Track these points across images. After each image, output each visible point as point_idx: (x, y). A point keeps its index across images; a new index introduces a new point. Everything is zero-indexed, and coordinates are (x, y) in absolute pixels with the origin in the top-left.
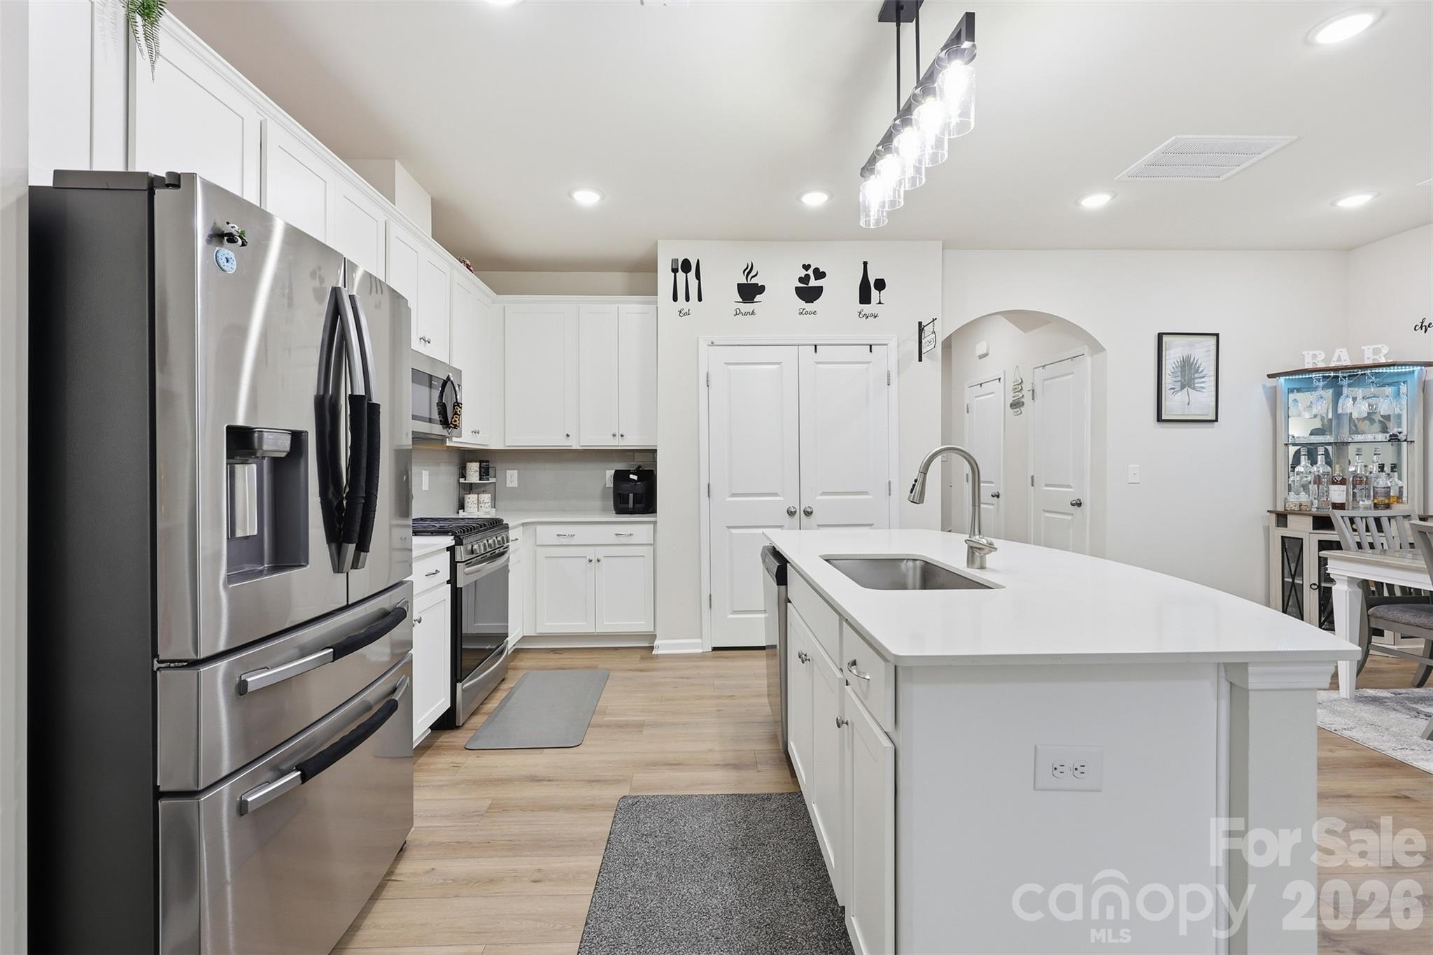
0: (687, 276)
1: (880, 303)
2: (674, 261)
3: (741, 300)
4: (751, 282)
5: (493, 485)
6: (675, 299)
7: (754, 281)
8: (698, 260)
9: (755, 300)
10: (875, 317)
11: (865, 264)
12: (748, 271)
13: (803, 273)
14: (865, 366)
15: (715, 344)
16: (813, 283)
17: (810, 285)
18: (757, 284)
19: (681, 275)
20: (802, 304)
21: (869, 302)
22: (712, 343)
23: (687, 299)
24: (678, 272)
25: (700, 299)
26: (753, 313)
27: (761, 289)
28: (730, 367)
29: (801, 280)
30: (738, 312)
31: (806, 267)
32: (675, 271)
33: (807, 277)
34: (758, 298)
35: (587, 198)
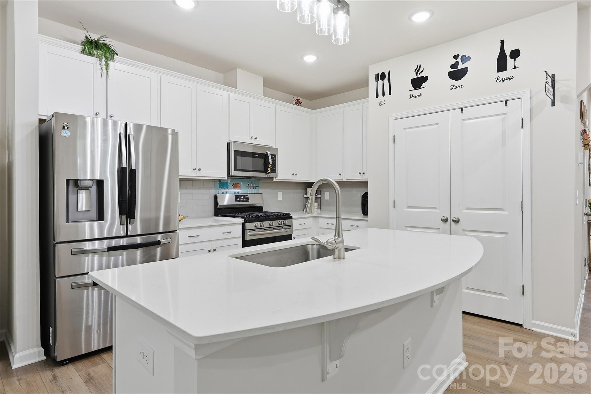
0: (383, 82)
1: (515, 68)
2: (377, 75)
3: (413, 89)
4: (420, 76)
5: (320, 199)
6: (377, 96)
7: (421, 75)
8: (389, 71)
9: (422, 87)
10: (511, 79)
11: (502, 42)
12: (418, 70)
13: (453, 61)
14: (503, 116)
15: (398, 118)
16: (461, 66)
17: (458, 69)
18: (423, 76)
19: (380, 82)
20: (453, 82)
21: (505, 69)
22: (396, 118)
23: (384, 95)
24: (378, 80)
25: (390, 93)
26: (420, 95)
27: (425, 79)
28: (407, 130)
29: (452, 67)
30: (412, 96)
31: (456, 57)
32: (377, 80)
33: (457, 63)
34: (424, 85)
35: (310, 59)
